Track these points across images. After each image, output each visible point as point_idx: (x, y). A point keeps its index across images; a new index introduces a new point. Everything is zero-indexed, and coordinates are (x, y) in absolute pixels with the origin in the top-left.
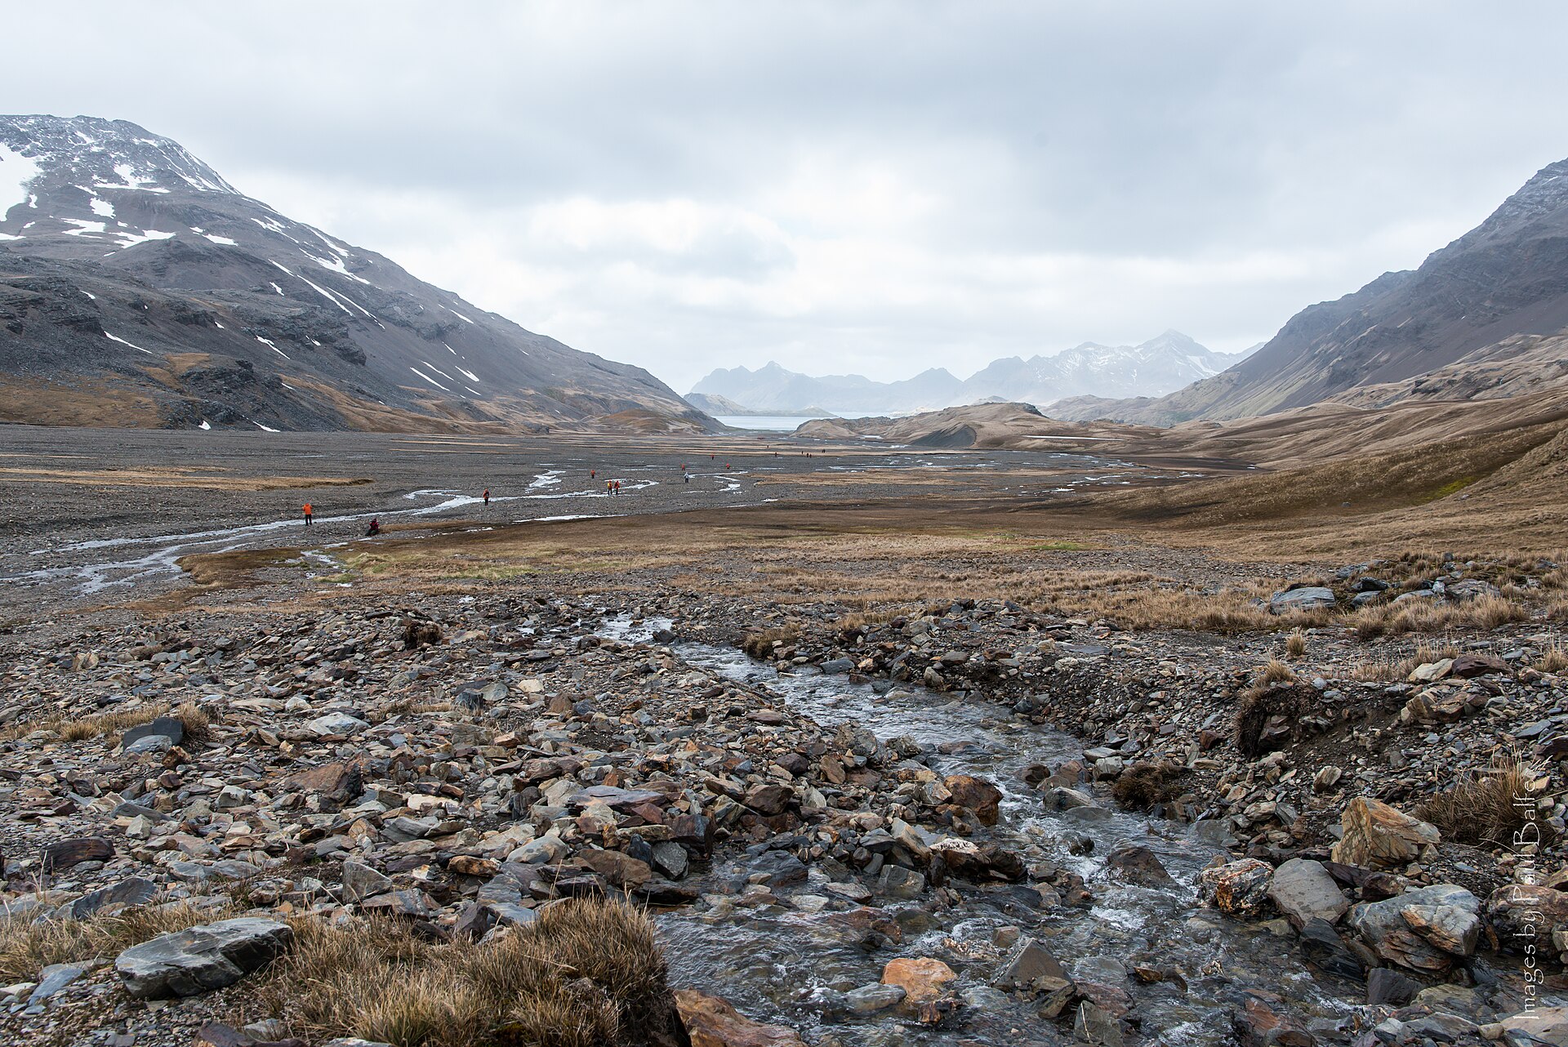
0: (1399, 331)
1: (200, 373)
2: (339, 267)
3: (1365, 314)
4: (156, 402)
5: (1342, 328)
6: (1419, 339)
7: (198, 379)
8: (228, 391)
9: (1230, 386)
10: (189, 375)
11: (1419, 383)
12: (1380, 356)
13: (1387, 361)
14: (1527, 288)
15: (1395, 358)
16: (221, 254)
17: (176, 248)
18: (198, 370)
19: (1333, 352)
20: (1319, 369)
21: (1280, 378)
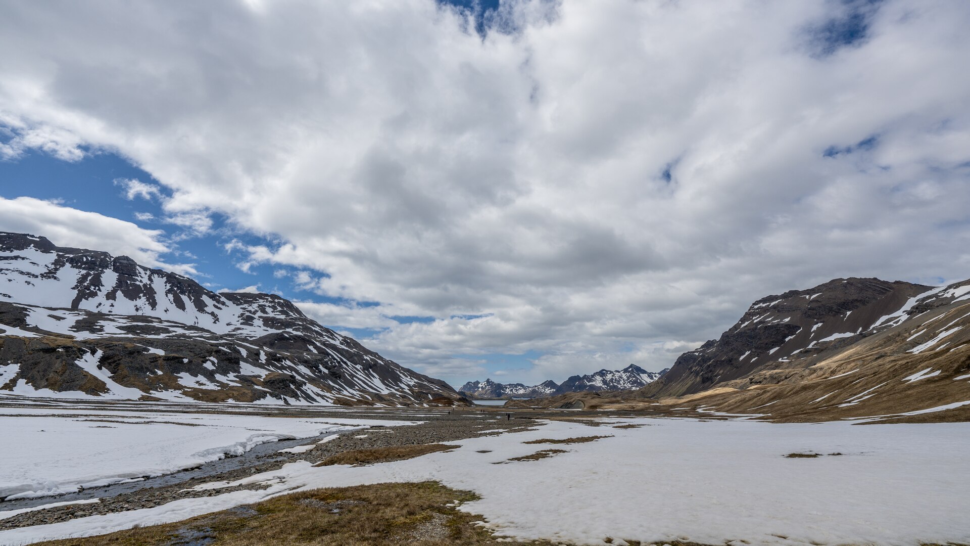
0: (723, 361)
1: (274, 381)
2: (337, 343)
3: (707, 356)
4: (252, 392)
5: (699, 361)
6: (732, 364)
7: (272, 383)
8: (283, 388)
9: (662, 385)
10: (269, 381)
11: (751, 379)
12: (719, 371)
13: (723, 373)
14: (767, 344)
15: (725, 372)
16: (296, 338)
17: (281, 336)
18: (273, 379)
19: (699, 370)
20: (696, 377)
21: (681, 381)
